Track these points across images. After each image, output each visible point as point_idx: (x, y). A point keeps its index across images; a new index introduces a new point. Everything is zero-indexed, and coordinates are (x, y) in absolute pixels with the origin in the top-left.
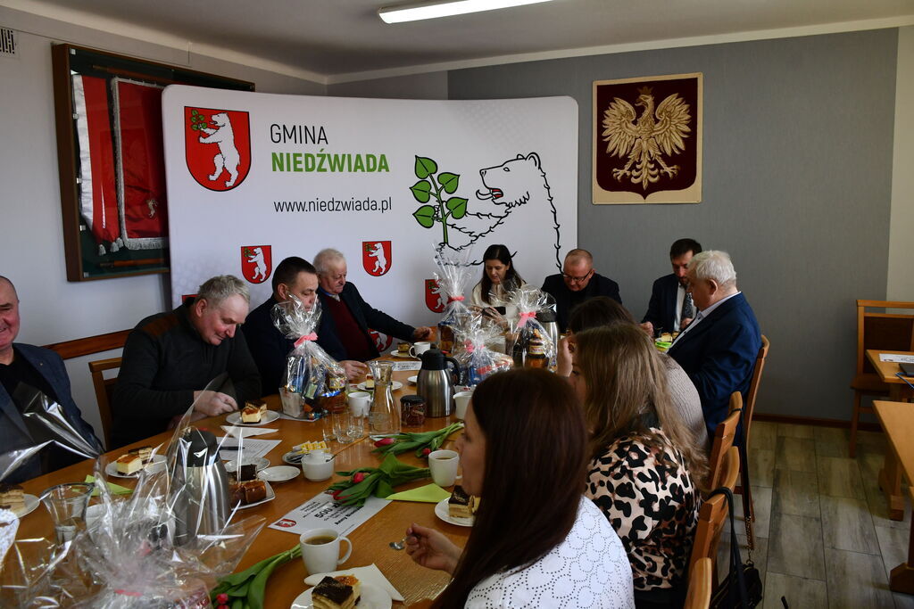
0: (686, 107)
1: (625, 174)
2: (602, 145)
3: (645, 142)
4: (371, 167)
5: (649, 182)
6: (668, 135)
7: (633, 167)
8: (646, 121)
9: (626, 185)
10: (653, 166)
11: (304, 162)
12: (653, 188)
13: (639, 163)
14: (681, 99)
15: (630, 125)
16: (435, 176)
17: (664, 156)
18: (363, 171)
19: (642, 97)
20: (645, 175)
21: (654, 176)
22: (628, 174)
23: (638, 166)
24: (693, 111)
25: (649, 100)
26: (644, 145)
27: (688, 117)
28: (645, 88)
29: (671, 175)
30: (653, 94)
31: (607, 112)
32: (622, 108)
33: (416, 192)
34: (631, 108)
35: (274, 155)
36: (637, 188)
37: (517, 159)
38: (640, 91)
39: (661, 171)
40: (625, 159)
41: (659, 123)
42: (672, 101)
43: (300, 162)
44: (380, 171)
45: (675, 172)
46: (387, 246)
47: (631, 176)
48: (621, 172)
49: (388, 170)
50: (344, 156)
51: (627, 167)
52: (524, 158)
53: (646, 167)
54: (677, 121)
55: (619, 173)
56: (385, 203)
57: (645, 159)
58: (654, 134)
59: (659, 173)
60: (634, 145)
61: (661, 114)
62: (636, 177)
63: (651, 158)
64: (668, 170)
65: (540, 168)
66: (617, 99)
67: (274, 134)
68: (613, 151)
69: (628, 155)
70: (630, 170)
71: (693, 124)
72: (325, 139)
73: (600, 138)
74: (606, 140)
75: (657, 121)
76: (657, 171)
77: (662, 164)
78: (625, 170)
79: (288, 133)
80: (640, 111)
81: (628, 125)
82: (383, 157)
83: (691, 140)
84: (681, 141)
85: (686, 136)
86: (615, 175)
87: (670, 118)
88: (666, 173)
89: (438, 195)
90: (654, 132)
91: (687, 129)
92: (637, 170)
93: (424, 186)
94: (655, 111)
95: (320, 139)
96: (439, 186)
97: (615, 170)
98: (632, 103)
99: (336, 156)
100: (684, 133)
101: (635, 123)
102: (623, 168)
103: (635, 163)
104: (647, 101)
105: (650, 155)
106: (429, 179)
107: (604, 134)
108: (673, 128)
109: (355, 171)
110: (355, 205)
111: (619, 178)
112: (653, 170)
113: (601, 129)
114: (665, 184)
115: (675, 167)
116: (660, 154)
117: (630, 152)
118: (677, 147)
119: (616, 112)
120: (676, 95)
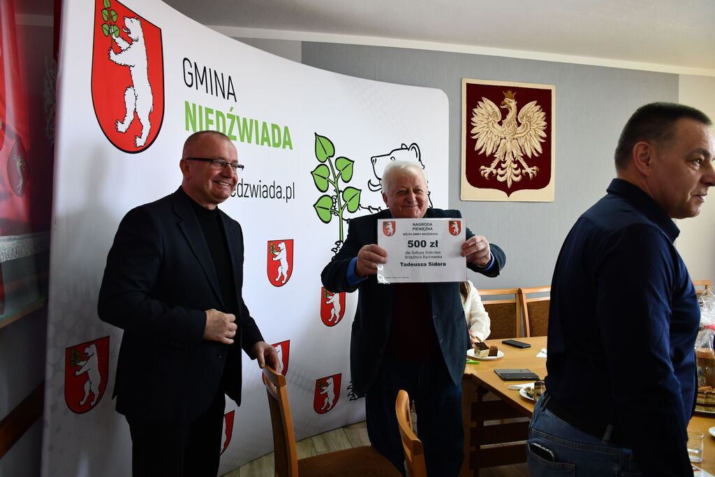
0: (543, 114)
1: (491, 172)
2: (471, 142)
3: (509, 143)
4: (277, 141)
5: (513, 180)
6: (528, 138)
7: (498, 166)
8: (510, 123)
9: (492, 183)
10: (516, 166)
11: (215, 122)
12: (516, 186)
13: (504, 162)
14: (538, 107)
15: (497, 126)
16: (333, 160)
17: (525, 157)
18: (269, 145)
19: (507, 100)
20: (509, 174)
21: (517, 176)
22: (495, 172)
23: (503, 165)
24: (548, 119)
25: (513, 104)
26: (508, 145)
27: (545, 123)
28: (510, 92)
29: (531, 175)
30: (516, 98)
31: (475, 110)
32: (489, 108)
33: (316, 177)
34: (497, 109)
35: (187, 103)
36: (502, 186)
37: (402, 149)
38: (505, 94)
39: (523, 171)
40: (492, 157)
41: (521, 126)
42: (531, 107)
43: (211, 122)
44: (284, 147)
45: (535, 173)
46: (290, 244)
47: (497, 174)
48: (488, 170)
49: (291, 148)
50: (251, 121)
51: (494, 164)
52: (407, 148)
53: (510, 166)
54: (535, 126)
55: (486, 171)
56: (289, 189)
57: (509, 159)
58: (516, 136)
59: (521, 173)
60: (499, 145)
61: (522, 118)
62: (502, 176)
63: (515, 159)
64: (529, 170)
65: (420, 160)
66: (484, 99)
67: (186, 73)
68: (480, 149)
69: (494, 154)
70: (496, 168)
71: (548, 130)
72: (234, 94)
73: (469, 135)
74: (474, 137)
75: (519, 124)
76: (519, 170)
77: (524, 164)
78: (492, 169)
79: (199, 77)
80: (505, 113)
81: (495, 125)
82: (286, 128)
83: (546, 145)
84: (539, 144)
85: (543, 141)
86: (482, 172)
87: (530, 122)
88: (527, 173)
89: (336, 183)
90: (517, 134)
91: (544, 135)
92: (503, 169)
93: (322, 171)
94: (517, 115)
95: (229, 93)
96: (337, 172)
97: (482, 167)
98: (498, 104)
99: (245, 120)
100: (542, 138)
101: (500, 123)
102: (489, 166)
103: (500, 162)
104: (511, 104)
105: (513, 156)
106: (327, 163)
107: (473, 131)
108: (532, 132)
109: (262, 144)
110: (262, 190)
111: (486, 175)
112: (516, 169)
113: (470, 126)
114: (526, 183)
115: (535, 168)
116: (522, 155)
117: (496, 151)
118: (536, 150)
119: (483, 111)
120: (535, 102)
